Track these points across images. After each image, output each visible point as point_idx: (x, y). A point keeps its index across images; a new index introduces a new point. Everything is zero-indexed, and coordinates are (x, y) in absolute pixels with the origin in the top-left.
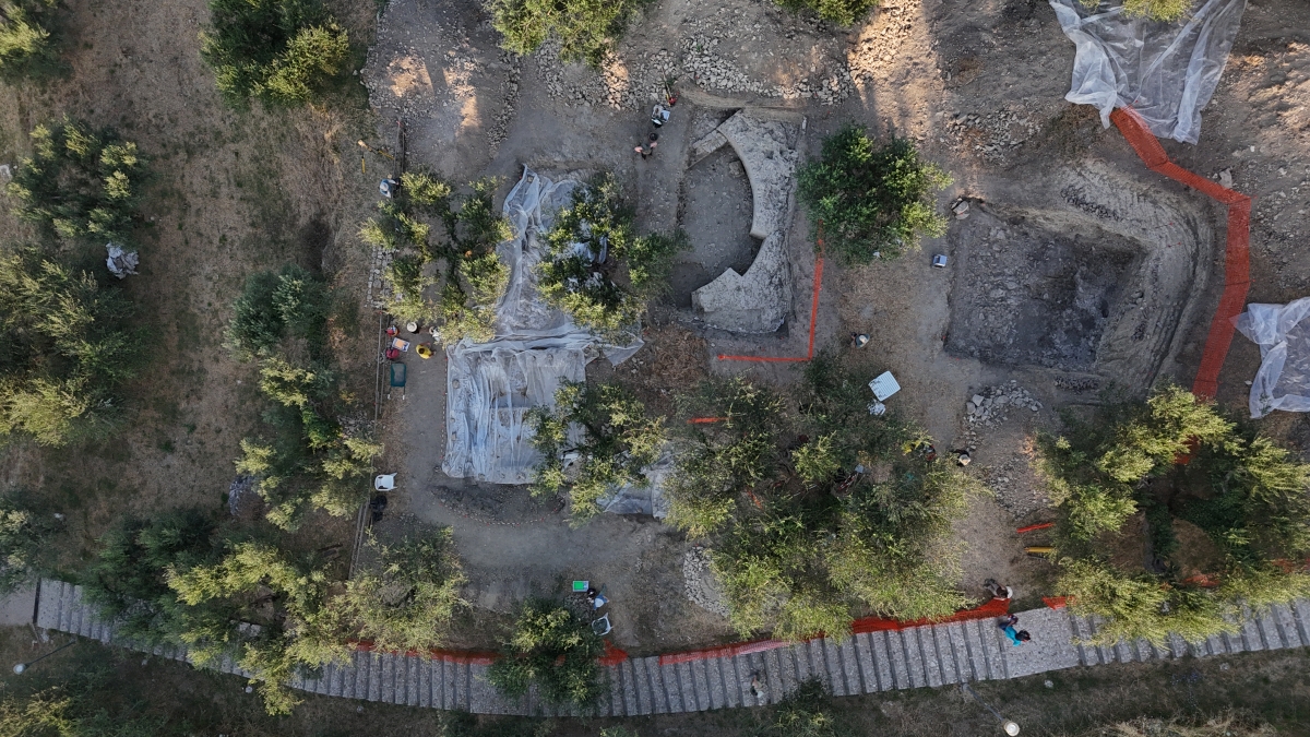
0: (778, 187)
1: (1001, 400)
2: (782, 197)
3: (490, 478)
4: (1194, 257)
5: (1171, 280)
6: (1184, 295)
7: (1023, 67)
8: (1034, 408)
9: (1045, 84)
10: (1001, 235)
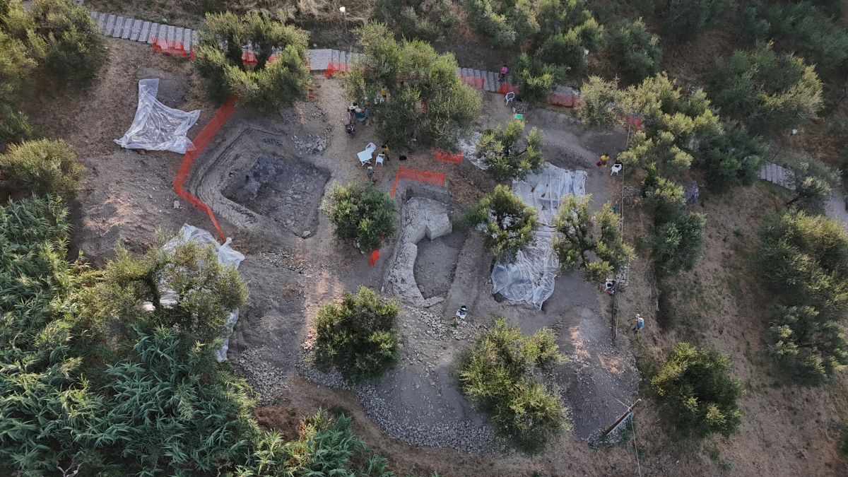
0: (401, 264)
1: (309, 145)
2: (399, 259)
3: (563, 170)
4: (200, 184)
5: (215, 176)
6: (211, 169)
7: (261, 282)
8: (295, 137)
9: (252, 270)
10: (289, 221)
